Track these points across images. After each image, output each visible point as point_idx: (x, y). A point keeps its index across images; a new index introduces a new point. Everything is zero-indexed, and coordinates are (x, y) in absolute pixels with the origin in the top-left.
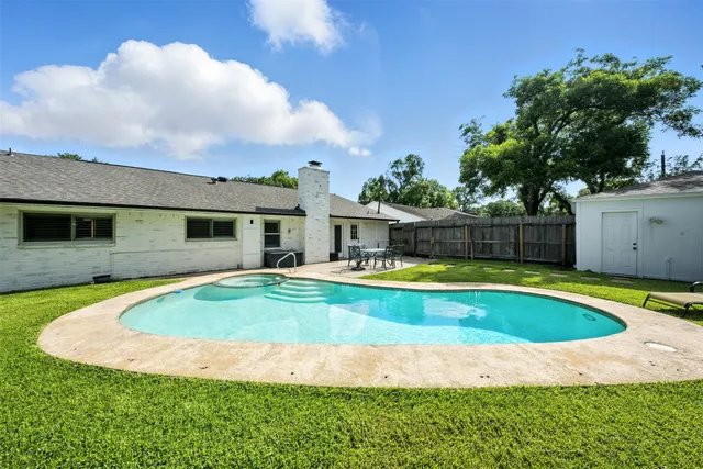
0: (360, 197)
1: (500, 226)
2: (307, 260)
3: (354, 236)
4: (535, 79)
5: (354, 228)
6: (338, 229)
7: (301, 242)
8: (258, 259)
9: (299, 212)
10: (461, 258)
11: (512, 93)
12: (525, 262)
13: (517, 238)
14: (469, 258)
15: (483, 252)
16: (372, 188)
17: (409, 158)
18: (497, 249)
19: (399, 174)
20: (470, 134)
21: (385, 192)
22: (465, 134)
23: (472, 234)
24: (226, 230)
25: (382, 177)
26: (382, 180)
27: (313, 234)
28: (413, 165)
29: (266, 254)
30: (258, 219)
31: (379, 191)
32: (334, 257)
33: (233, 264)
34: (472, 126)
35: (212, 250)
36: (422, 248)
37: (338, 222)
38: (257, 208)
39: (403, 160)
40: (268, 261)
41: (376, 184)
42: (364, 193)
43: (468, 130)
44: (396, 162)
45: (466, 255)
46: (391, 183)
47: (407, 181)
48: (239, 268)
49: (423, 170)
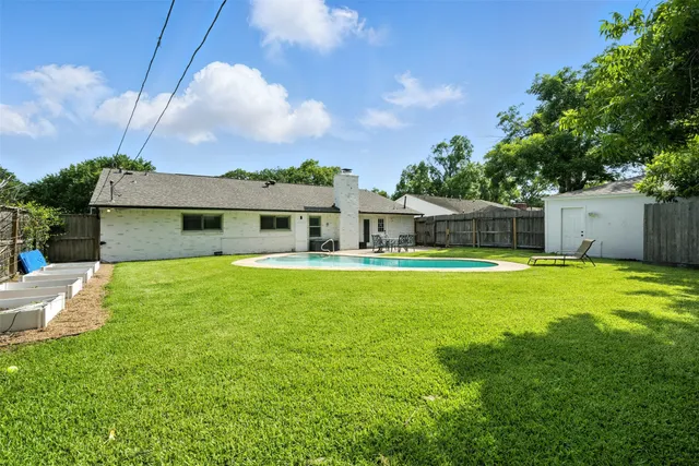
0: (398, 187)
1: (500, 219)
2: (341, 247)
3: (381, 229)
4: (551, 80)
5: (381, 223)
6: (367, 223)
7: (337, 233)
8: (305, 245)
9: (335, 210)
10: (471, 246)
11: (535, 90)
12: (518, 248)
13: (512, 230)
14: (476, 246)
15: (487, 241)
16: (411, 177)
17: (455, 140)
18: (497, 238)
19: (442, 159)
20: (506, 122)
21: (427, 181)
22: (501, 123)
23: (478, 226)
24: (284, 224)
25: (422, 165)
26: (422, 168)
27: (347, 228)
28: (459, 149)
29: (311, 242)
30: (306, 216)
31: (419, 179)
32: (362, 246)
33: (289, 248)
34: (509, 114)
35: (276, 237)
36: (440, 239)
37: (366, 217)
38: (305, 208)
39: (448, 143)
40: (312, 247)
41: (416, 172)
42: (402, 183)
43: (503, 120)
44: (439, 146)
45: (473, 244)
46: (433, 170)
47: (453, 167)
48: (293, 251)
49: (472, 154)
